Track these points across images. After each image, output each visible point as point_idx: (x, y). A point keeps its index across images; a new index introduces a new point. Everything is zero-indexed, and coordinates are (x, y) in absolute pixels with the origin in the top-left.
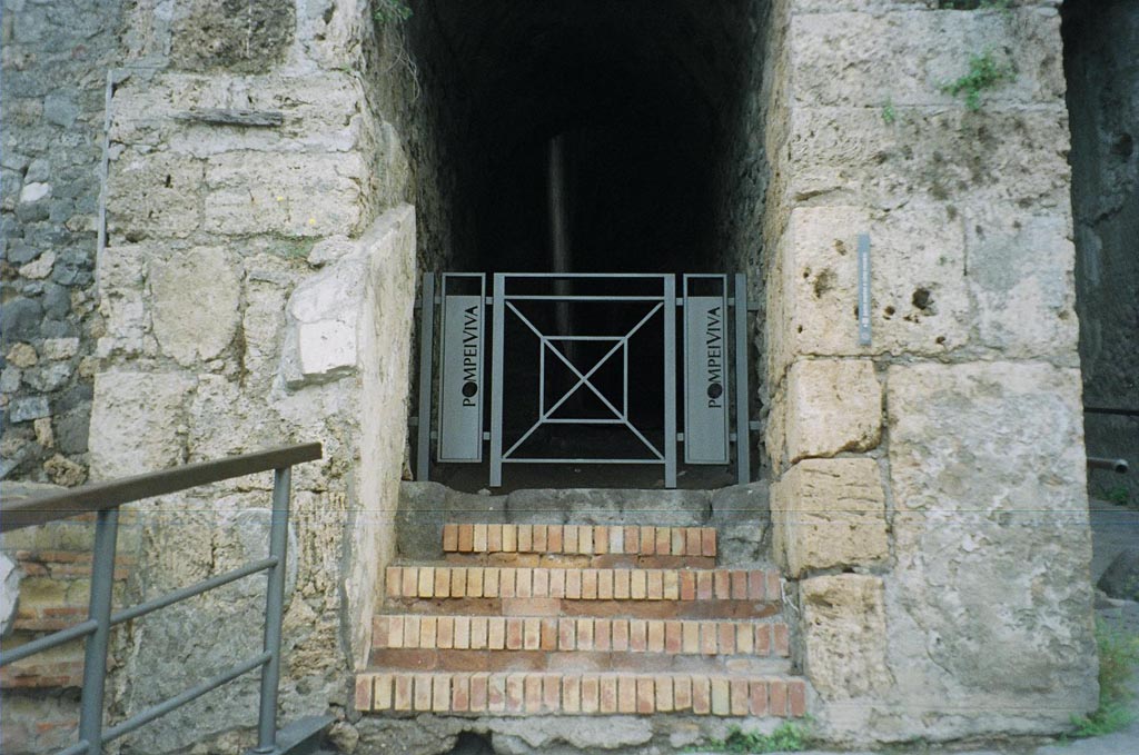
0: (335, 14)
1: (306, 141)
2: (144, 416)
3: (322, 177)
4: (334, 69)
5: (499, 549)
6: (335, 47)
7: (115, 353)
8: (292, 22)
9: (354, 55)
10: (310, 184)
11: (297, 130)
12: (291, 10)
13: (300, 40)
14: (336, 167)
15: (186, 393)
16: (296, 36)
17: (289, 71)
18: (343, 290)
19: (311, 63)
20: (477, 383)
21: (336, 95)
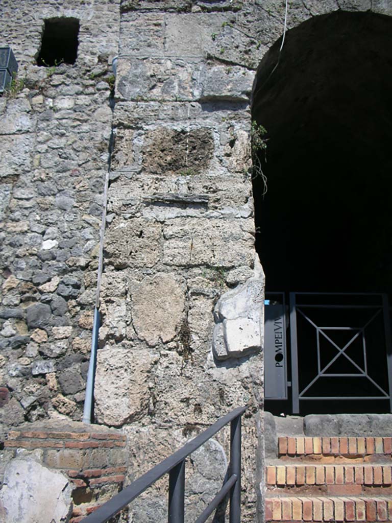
0: (237, 142)
1: (222, 212)
2: (127, 376)
3: (233, 232)
4: (237, 172)
5: (312, 452)
6: (237, 160)
7: (109, 337)
8: (212, 146)
9: (249, 165)
10: (226, 236)
11: (217, 205)
12: (211, 141)
13: (217, 156)
14: (241, 226)
15: (153, 363)
16: (215, 154)
17: (211, 173)
18: (251, 299)
19: (224, 168)
20: (283, 354)
21: (240, 186)
